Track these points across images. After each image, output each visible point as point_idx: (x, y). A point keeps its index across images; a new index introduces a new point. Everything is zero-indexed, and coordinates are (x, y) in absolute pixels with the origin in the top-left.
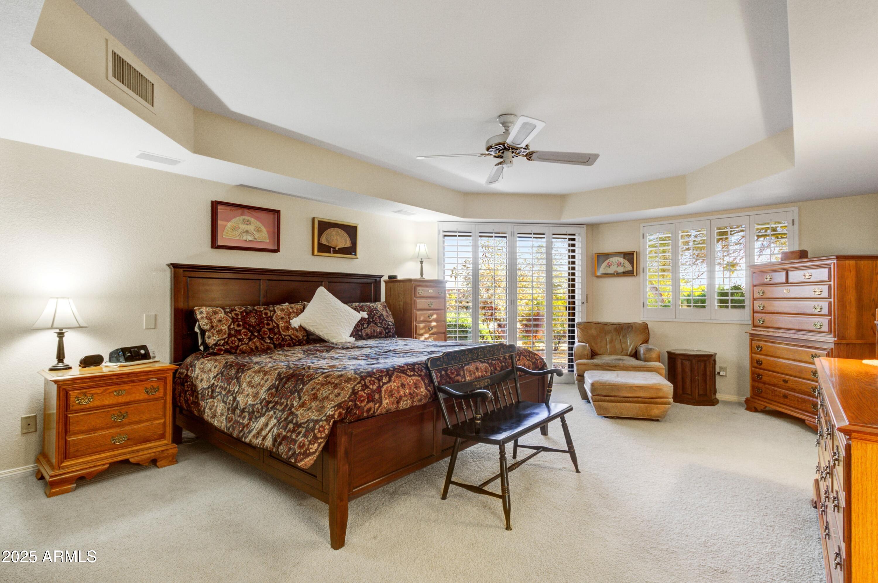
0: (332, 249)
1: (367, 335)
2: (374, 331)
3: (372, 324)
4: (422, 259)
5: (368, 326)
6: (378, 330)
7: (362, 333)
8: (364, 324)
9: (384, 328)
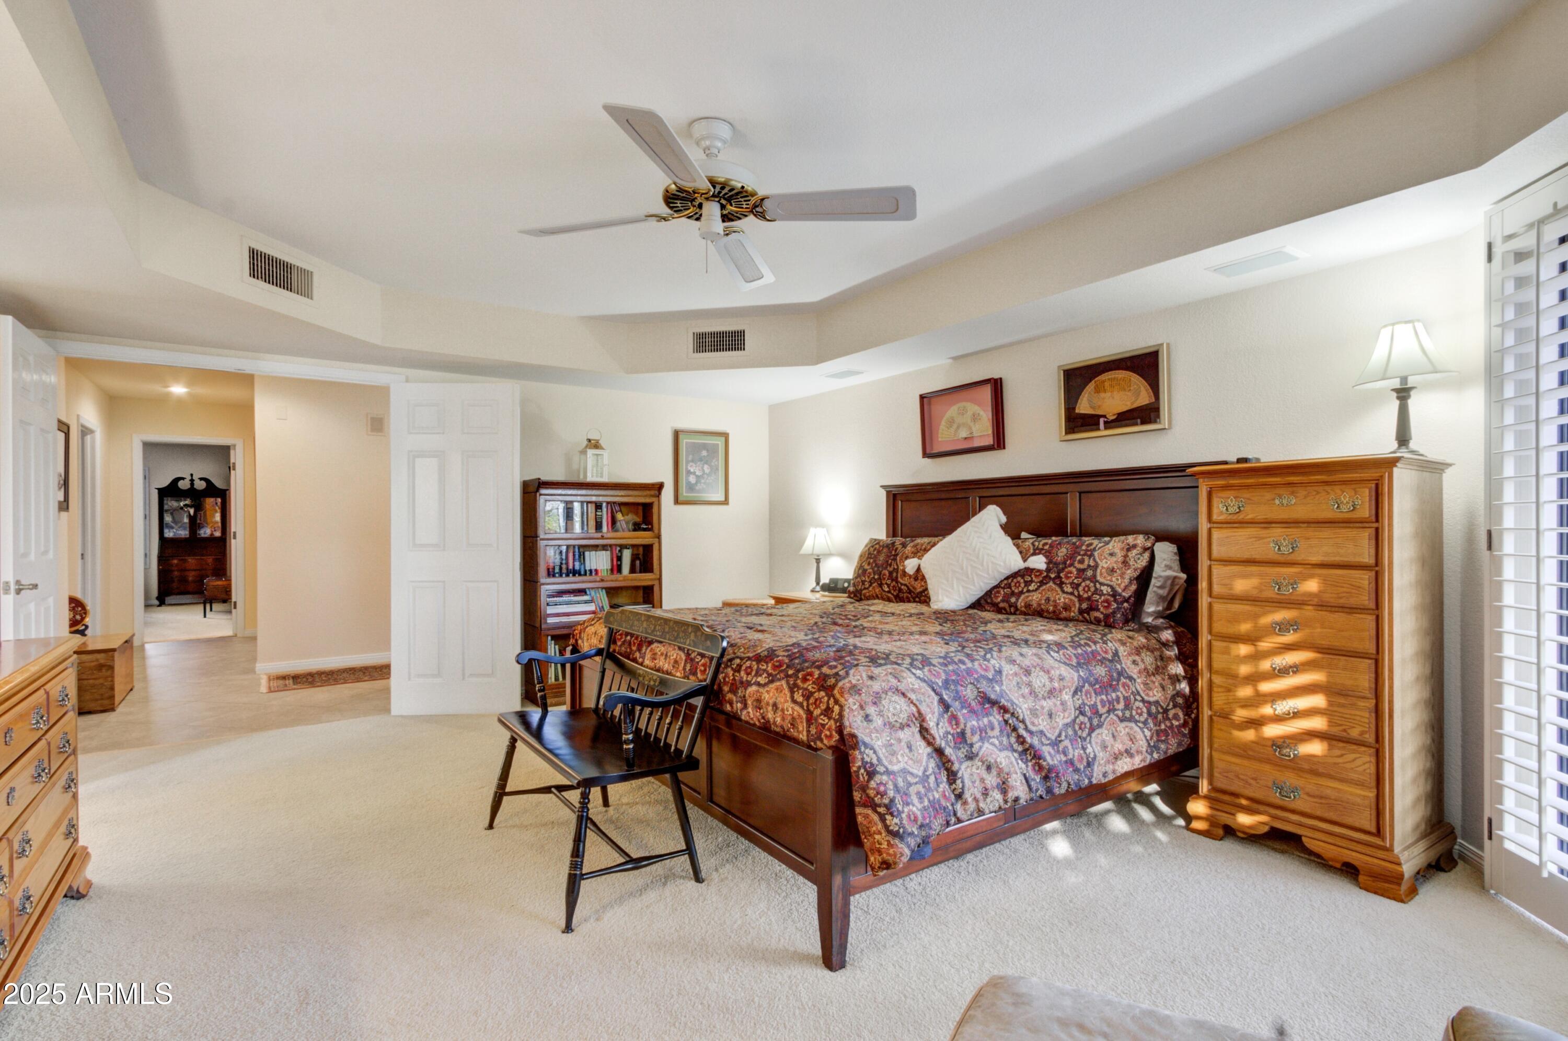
0: (1102, 420)
1: (1028, 606)
2: (1048, 600)
3: (1051, 584)
4: (1404, 380)
5: (1039, 587)
6: (1062, 599)
7: (1017, 600)
8: (1032, 581)
9: (1079, 597)
